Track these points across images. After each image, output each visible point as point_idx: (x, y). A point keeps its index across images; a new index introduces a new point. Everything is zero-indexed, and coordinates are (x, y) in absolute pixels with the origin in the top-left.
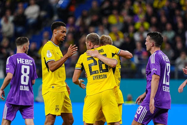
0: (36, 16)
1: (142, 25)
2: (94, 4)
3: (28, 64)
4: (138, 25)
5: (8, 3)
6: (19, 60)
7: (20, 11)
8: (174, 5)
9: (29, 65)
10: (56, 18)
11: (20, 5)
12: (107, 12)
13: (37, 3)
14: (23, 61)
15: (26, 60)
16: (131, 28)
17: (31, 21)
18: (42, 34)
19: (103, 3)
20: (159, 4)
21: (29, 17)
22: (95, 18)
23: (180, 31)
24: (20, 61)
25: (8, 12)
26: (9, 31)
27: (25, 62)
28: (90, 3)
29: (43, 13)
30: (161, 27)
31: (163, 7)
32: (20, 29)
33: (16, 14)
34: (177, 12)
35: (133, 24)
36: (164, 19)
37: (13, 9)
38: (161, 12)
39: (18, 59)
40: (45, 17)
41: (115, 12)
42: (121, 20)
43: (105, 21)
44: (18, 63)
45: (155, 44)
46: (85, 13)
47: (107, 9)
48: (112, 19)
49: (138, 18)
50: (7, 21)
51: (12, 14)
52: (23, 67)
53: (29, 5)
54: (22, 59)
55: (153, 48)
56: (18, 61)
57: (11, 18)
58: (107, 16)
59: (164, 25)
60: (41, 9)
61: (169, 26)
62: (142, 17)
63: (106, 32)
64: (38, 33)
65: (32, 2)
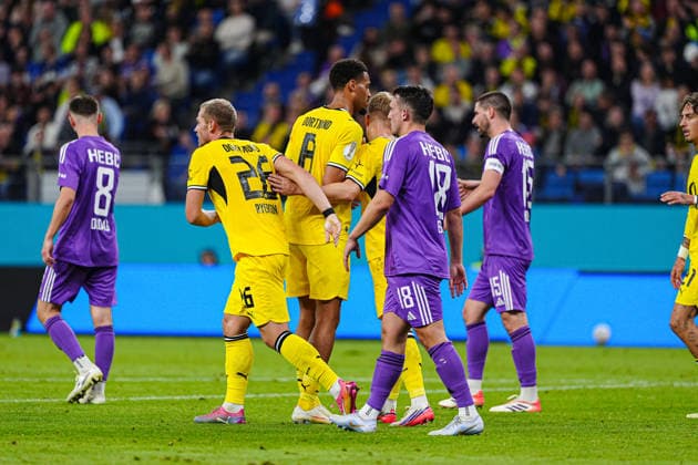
0: (244, 43)
1: (520, 66)
2: (396, 11)
3: (112, 164)
4: (508, 66)
5: (173, 11)
6: (93, 152)
7: (202, 30)
8: (601, 13)
9: (113, 167)
10: (296, 48)
11: (205, 15)
12: (428, 32)
13: (249, 10)
14: (100, 157)
15: (107, 153)
16: (491, 74)
17: (232, 57)
18: (260, 88)
19: (418, 9)
20: (562, 9)
21: (227, 45)
22: (398, 47)
23: (617, 80)
24: (94, 155)
25: (173, 34)
26: (174, 80)
27: (104, 160)
28: (385, 9)
29: (264, 37)
30: (568, 72)
31: (573, 20)
32: (203, 77)
33: (193, 38)
34: (610, 32)
35: (497, 62)
36: (575, 49)
37: (186, 24)
38: (569, 33)
39: (89, 151)
40: (269, 46)
41: (451, 31)
42: (466, 51)
43: (422, 56)
44: (91, 160)
45: (411, 115)
46: (372, 34)
47: (427, 23)
48: (443, 51)
49: (509, 48)
50: (168, 56)
51: (183, 38)
52: (101, 171)
53: (227, 14)
54: (100, 152)
55: (407, 123)
56: (91, 156)
57: (180, 50)
58: (429, 42)
59: (578, 65)
60: (259, 25)
61: (589, 68)
62: (518, 44)
64: (251, 87)
65: (235, 6)
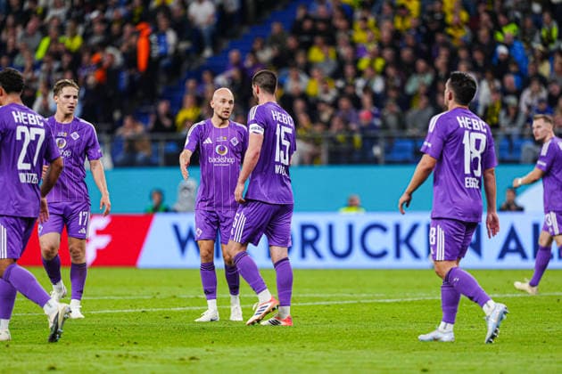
1: (372, 65)
4: (364, 63)
12: (305, 39)
16: (349, 70)
20: (402, 23)
30: (407, 70)
31: (409, 30)
34: (439, 37)
35: (356, 62)
42: (332, 53)
43: (301, 58)
48: (316, 54)
49: (365, 51)
61: (421, 65)
62: (372, 47)
63: (304, 78)
